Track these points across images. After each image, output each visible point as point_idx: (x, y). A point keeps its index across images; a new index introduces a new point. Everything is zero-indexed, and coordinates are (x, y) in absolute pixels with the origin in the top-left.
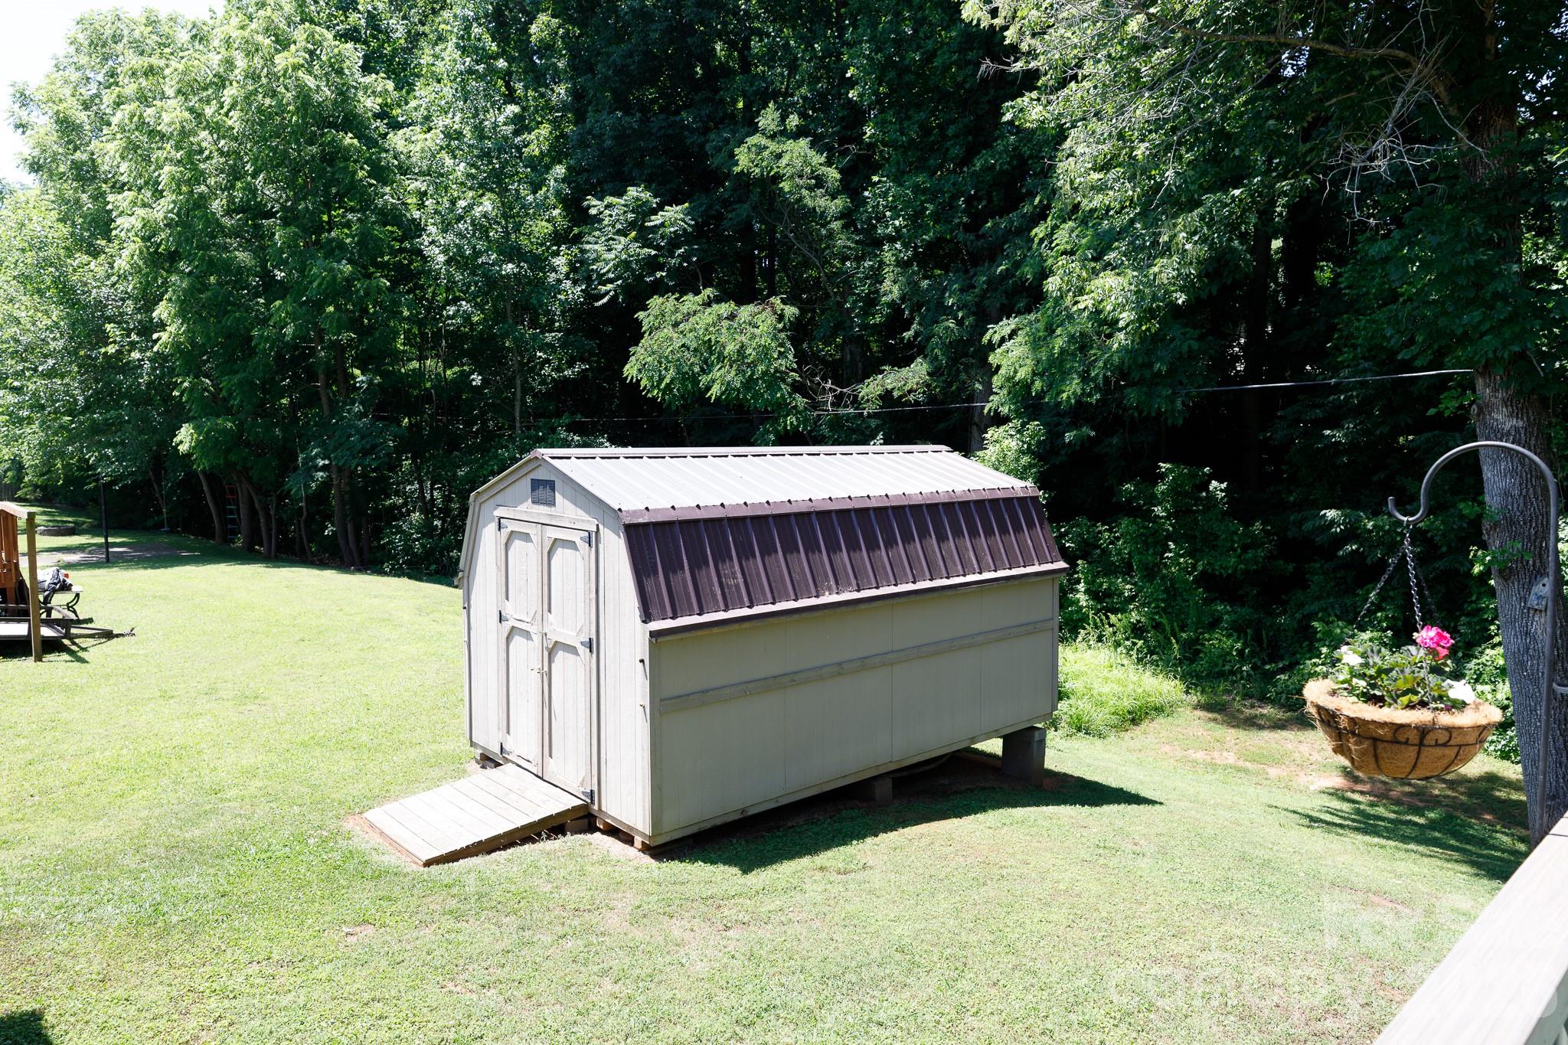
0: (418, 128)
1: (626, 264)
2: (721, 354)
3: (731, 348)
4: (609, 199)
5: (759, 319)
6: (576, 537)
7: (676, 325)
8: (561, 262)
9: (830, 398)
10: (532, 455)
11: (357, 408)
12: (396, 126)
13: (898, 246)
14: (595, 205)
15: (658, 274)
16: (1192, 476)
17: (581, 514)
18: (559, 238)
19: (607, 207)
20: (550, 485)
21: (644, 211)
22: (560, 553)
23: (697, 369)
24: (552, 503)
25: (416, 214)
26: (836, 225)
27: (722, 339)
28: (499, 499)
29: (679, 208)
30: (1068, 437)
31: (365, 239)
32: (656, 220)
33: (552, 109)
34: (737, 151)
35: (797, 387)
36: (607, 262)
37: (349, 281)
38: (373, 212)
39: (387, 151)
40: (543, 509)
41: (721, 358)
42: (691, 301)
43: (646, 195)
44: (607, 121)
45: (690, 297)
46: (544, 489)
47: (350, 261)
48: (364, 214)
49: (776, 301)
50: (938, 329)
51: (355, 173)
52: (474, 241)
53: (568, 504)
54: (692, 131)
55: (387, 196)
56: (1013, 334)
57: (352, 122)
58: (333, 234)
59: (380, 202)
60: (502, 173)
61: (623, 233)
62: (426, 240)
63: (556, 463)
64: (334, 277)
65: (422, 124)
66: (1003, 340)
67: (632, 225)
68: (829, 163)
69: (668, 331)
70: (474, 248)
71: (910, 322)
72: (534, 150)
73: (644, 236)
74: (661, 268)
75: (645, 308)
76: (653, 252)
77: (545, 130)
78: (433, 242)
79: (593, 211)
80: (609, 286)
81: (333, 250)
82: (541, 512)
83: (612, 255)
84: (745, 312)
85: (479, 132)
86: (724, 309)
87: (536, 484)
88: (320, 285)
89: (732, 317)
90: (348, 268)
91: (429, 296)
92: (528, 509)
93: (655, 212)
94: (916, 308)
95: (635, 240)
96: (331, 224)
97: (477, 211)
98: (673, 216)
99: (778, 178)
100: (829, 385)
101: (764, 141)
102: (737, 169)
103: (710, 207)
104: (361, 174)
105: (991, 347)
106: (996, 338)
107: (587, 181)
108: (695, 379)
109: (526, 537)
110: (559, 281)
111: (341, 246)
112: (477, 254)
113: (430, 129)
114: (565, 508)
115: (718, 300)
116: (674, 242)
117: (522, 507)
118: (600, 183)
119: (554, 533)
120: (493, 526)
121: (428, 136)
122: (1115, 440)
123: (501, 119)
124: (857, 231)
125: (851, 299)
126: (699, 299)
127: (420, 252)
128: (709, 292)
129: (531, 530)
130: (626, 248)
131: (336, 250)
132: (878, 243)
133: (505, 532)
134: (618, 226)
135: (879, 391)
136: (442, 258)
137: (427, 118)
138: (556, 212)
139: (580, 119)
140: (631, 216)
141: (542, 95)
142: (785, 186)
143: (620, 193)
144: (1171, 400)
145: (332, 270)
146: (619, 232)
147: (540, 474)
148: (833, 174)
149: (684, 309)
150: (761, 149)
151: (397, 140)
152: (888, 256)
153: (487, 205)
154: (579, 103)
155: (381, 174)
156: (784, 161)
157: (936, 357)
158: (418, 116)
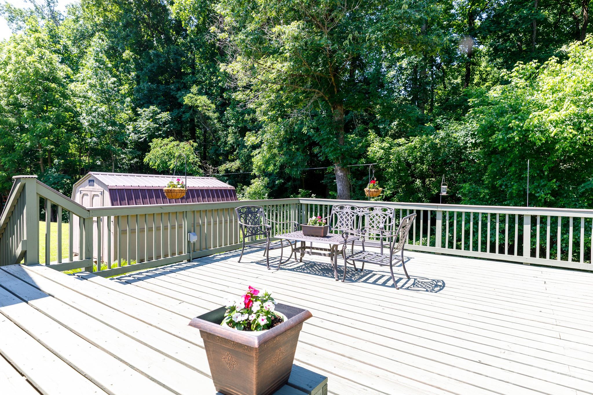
0: (79, 83)
1: (148, 129)
2: (174, 156)
3: (177, 154)
4: (145, 109)
5: (185, 146)
6: (99, 193)
7: (161, 147)
8: (131, 128)
9: (211, 170)
10: (89, 173)
11: (54, 170)
12: (72, 81)
13: (233, 128)
14: (140, 110)
15: (160, 132)
16: (307, 192)
17: (100, 187)
18: (130, 120)
19: (144, 111)
20: (93, 181)
21: (155, 113)
22: (95, 198)
23: (167, 160)
24: (93, 186)
25: (78, 109)
26: (216, 121)
27: (174, 152)
28: (81, 185)
29: (166, 113)
30: (277, 182)
31: (58, 117)
32: (159, 116)
33: (129, 80)
34: (184, 98)
35: (200, 166)
36: (143, 128)
37: (51, 130)
38: (62, 108)
39: (67, 89)
40: (91, 187)
41: (174, 157)
42: (166, 141)
43: (156, 109)
44: (145, 85)
45: (166, 139)
46: (91, 182)
47: (52, 123)
48: (58, 108)
49: (191, 141)
50: (242, 152)
51: (55, 96)
52: (98, 119)
53: (97, 185)
54: (174, 91)
55: (68, 103)
56: (259, 153)
57: (55, 80)
58: (47, 114)
59: (65, 105)
60: (109, 99)
61: (148, 119)
62: (81, 117)
63: (94, 175)
64: (46, 128)
65: (81, 82)
66: (256, 155)
67: (152, 117)
68: (212, 103)
69: (158, 149)
70: (98, 122)
71: (236, 149)
72: (122, 92)
73: (155, 121)
74: (160, 130)
75: (151, 142)
76: (158, 126)
77: (127, 86)
78: (84, 119)
79: (139, 112)
80: (144, 135)
81: (46, 119)
82: (91, 188)
83: (144, 126)
84: (182, 144)
85: (102, 86)
86: (175, 143)
87: (90, 181)
88: (40, 130)
89: (178, 145)
90: (51, 125)
91: (83, 135)
92: (88, 188)
93: (159, 114)
94: (238, 145)
95: (152, 121)
96: (46, 111)
97: (99, 110)
98: (165, 116)
99: (197, 106)
100: (211, 167)
101: (192, 95)
102: (184, 103)
103: (179, 113)
104: (57, 96)
105: (253, 156)
106: (255, 154)
107: (139, 103)
108: (166, 163)
109: (87, 195)
110: (130, 133)
111: (49, 118)
112: (99, 123)
113: (84, 83)
114: (96, 186)
115: (173, 140)
116: (165, 123)
117: (86, 187)
118: (143, 104)
119: (93, 193)
120: (79, 193)
121: (83, 85)
122: (290, 183)
123: (109, 82)
124: (222, 122)
125: (220, 142)
126: (168, 140)
127: (79, 121)
128: (172, 138)
129: (88, 193)
130: (149, 124)
131: (47, 119)
132: (228, 127)
133: (82, 194)
134: (147, 117)
135: (225, 168)
136: (87, 124)
137: (83, 80)
138: (130, 112)
139: (138, 84)
140: (151, 115)
141: (126, 75)
142: (200, 109)
143: (148, 107)
144: (297, 171)
145: (45, 125)
146: (147, 119)
147: (91, 178)
148: (213, 106)
149: (164, 143)
150: (192, 98)
151: (72, 86)
152: (230, 130)
153: (104, 108)
154: (138, 78)
155: (65, 96)
156: (198, 102)
157: (242, 160)
158: (80, 79)
